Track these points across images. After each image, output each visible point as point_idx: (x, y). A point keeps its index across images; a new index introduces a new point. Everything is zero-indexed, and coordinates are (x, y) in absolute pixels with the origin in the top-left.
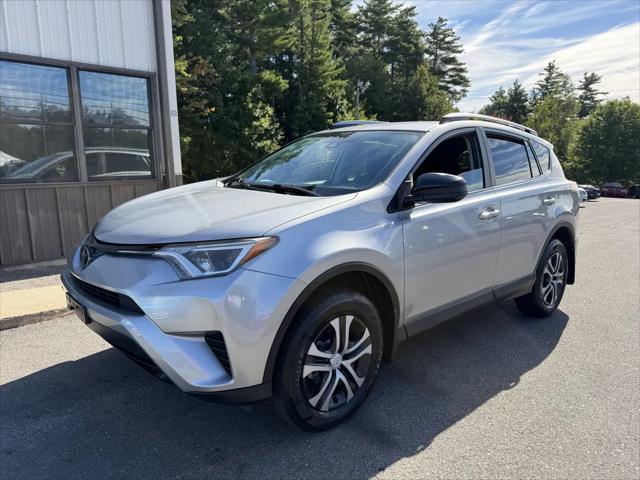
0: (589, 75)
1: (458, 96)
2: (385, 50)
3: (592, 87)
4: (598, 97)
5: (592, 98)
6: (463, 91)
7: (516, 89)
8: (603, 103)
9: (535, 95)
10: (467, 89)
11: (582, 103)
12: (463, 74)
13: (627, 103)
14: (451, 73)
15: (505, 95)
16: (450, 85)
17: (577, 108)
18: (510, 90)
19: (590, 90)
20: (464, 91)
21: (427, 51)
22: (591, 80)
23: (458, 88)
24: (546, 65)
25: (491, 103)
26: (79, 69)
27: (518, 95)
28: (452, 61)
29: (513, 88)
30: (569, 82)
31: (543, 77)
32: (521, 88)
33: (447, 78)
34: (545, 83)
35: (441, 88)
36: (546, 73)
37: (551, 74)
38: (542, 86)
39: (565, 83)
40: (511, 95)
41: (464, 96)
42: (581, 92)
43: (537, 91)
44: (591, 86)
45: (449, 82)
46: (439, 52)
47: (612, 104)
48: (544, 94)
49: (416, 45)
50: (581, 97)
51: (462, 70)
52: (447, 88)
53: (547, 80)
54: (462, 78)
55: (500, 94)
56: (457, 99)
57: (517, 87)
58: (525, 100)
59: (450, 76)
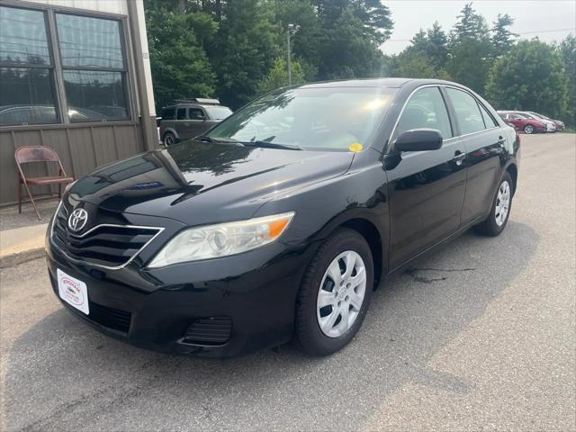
0: (502, 16)
1: (382, 38)
3: (506, 28)
4: (511, 38)
5: (505, 39)
6: (386, 33)
7: (436, 31)
8: (516, 43)
9: (453, 37)
10: (391, 31)
11: (496, 43)
12: (387, 17)
13: (538, 42)
14: (376, 15)
15: (426, 36)
16: (374, 27)
18: (430, 31)
19: (504, 32)
22: (505, 21)
23: (382, 30)
24: (463, 8)
25: (412, 45)
26: (56, 12)
27: (437, 36)
28: (377, 3)
29: (432, 28)
30: (484, 23)
31: (460, 20)
32: (441, 30)
33: (372, 21)
34: (462, 25)
35: (365, 30)
36: (463, 14)
37: (467, 16)
38: (460, 28)
39: (480, 25)
40: (430, 37)
41: (388, 38)
42: (495, 33)
43: (455, 33)
44: (504, 27)
45: (373, 25)
47: (525, 44)
50: (495, 37)
51: (386, 13)
52: (372, 31)
53: (464, 21)
54: (387, 19)
55: (420, 35)
56: (381, 42)
57: (437, 29)
58: (445, 42)
59: (375, 19)
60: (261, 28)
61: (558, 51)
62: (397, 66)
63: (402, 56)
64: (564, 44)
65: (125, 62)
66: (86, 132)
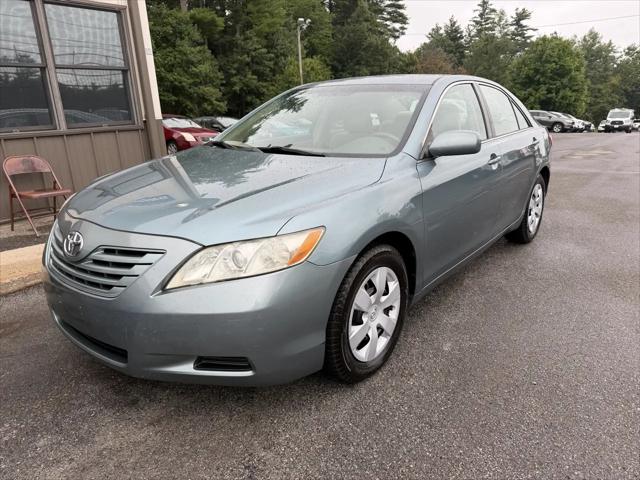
0: (520, 10)
1: (397, 34)
3: (523, 22)
4: (528, 33)
5: (522, 35)
7: (452, 25)
8: (534, 39)
9: (470, 32)
10: (406, 26)
11: (514, 39)
12: (401, 11)
13: (556, 38)
14: (390, 10)
15: (442, 32)
16: (388, 23)
18: (446, 26)
19: (521, 26)
20: (403, 28)
22: (522, 16)
23: (397, 26)
25: (428, 41)
27: (454, 33)
29: (449, 24)
30: (504, 18)
31: (477, 13)
32: (457, 25)
33: (385, 15)
34: (479, 19)
35: (378, 24)
36: (480, 8)
37: (484, 10)
38: (477, 23)
40: (447, 32)
41: (403, 34)
42: (513, 28)
43: (472, 28)
45: (387, 20)
47: (544, 39)
48: (479, 31)
50: (513, 34)
51: (401, 7)
52: (386, 26)
53: (481, 15)
54: (401, 15)
55: (436, 30)
56: (396, 37)
57: (453, 24)
58: (461, 37)
59: (389, 13)
60: (268, 25)
61: (577, 45)
62: (413, 63)
63: (418, 53)
64: (585, 40)
65: (126, 59)
66: (86, 139)
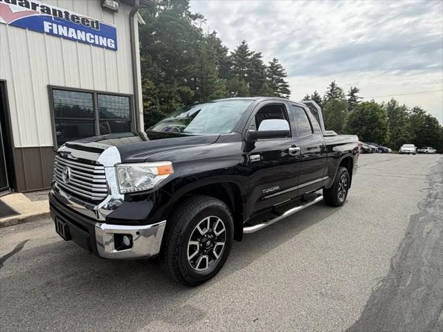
0: (353, 88)
2: (246, 75)
3: (355, 94)
4: (358, 100)
5: (355, 101)
6: (288, 97)
7: (316, 95)
8: (360, 103)
9: (326, 99)
10: (289, 95)
11: (350, 103)
12: (287, 88)
13: (373, 103)
14: (281, 87)
15: (310, 98)
16: (280, 94)
17: (348, 106)
18: (312, 96)
19: (354, 96)
21: (268, 76)
22: (354, 91)
23: (285, 95)
24: (331, 84)
26: (98, 94)
27: (316, 99)
28: (282, 81)
29: (314, 95)
30: (343, 92)
31: (329, 89)
32: (318, 95)
33: (279, 90)
36: (331, 87)
37: (333, 88)
38: (329, 94)
39: (341, 93)
40: (313, 99)
42: (349, 97)
43: (326, 97)
45: (280, 92)
46: (275, 76)
48: (330, 99)
49: (262, 73)
50: (349, 100)
51: (287, 86)
53: (331, 91)
54: (287, 90)
55: (307, 97)
58: (321, 101)
59: (280, 89)
61: (385, 108)
64: (389, 104)
65: (131, 116)
